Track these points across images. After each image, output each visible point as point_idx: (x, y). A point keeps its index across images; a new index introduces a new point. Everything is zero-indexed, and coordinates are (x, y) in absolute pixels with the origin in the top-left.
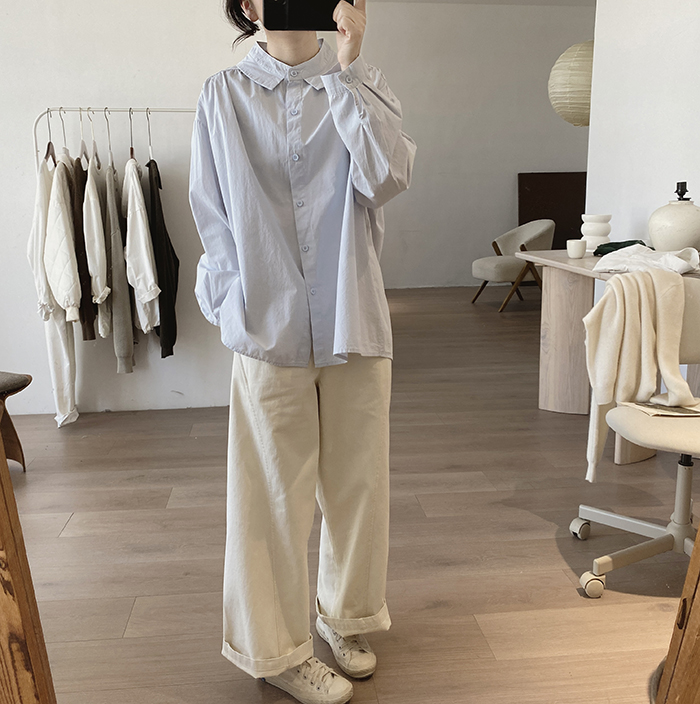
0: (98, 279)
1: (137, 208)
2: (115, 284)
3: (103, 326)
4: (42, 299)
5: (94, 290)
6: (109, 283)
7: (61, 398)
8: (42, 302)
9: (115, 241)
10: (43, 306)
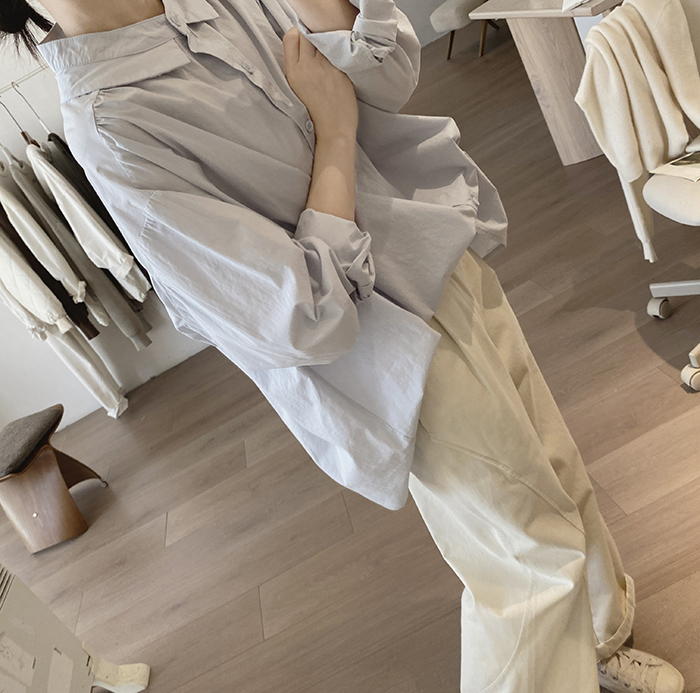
0: (67, 280)
1: (64, 192)
2: (87, 276)
3: (100, 316)
4: (29, 324)
5: (70, 292)
6: (81, 277)
7: (102, 396)
8: (30, 327)
9: (61, 235)
10: (34, 330)
